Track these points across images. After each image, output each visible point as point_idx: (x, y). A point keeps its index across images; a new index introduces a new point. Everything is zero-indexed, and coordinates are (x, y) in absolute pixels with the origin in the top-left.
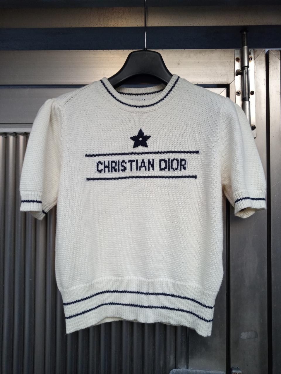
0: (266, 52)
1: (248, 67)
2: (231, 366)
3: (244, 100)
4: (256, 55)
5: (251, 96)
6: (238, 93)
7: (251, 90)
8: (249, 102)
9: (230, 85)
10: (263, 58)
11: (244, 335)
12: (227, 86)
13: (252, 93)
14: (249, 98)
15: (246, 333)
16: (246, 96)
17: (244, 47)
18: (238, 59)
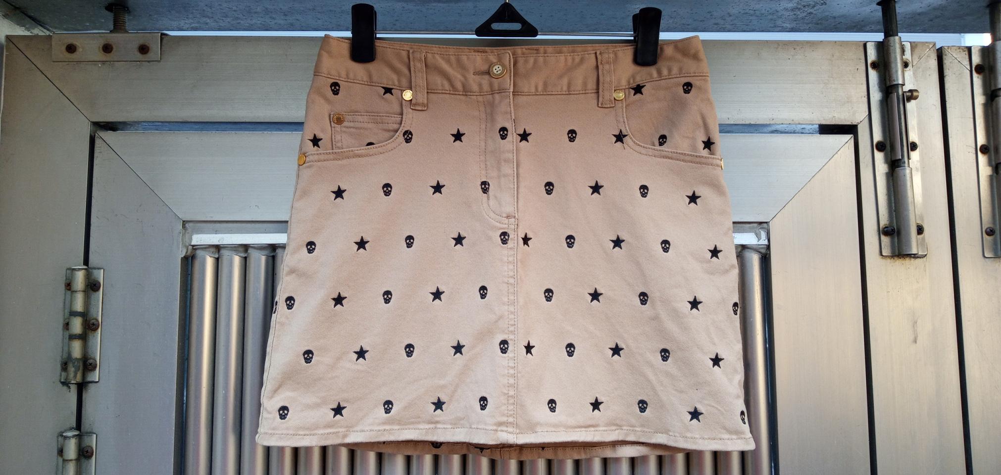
0: (938, 47)
1: (901, 85)
3: (892, 164)
4: (916, 57)
5: (911, 153)
6: (881, 147)
7: (911, 140)
8: (911, 169)
9: (858, 126)
10: (934, 63)
12: (850, 129)
13: (914, 146)
14: (909, 158)
16: (903, 156)
17: (892, 38)
18: (874, 65)
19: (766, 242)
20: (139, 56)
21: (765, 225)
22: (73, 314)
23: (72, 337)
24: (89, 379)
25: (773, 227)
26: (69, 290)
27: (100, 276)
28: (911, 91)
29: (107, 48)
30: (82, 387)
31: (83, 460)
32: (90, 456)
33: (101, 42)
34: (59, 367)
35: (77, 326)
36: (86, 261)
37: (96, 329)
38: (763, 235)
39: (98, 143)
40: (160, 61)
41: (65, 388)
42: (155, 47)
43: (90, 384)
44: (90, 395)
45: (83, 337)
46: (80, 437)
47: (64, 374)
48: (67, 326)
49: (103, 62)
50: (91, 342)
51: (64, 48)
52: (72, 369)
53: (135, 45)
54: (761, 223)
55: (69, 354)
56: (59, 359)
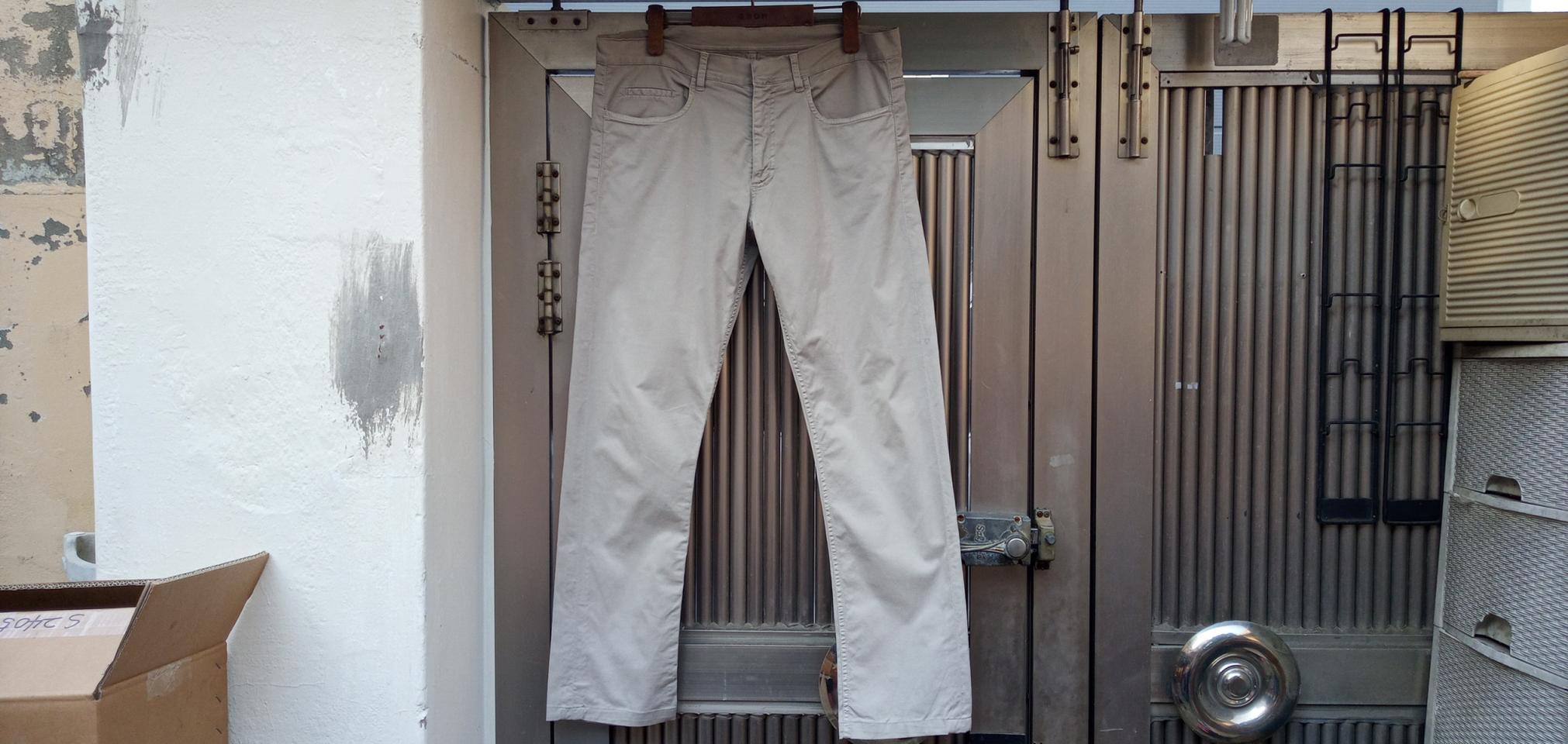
0: (1099, 17)
1: (1069, 43)
2: (1035, 508)
3: (1060, 96)
4: (1082, 23)
5: (1072, 89)
6: (1053, 85)
7: (1072, 80)
8: (1070, 100)
9: (1040, 73)
10: (1094, 27)
11: (1055, 462)
12: (1034, 74)
13: (1075, 84)
14: (1069, 93)
15: (1059, 456)
16: (1064, 90)
17: (1064, 11)
18: (1053, 29)
19: (973, 148)
20: (575, 27)
21: (973, 137)
22: (545, 190)
23: (545, 204)
24: (555, 231)
25: (978, 138)
26: (541, 176)
27: (557, 167)
28: (1075, 47)
29: (554, 21)
30: (551, 235)
31: (555, 280)
32: (558, 277)
33: (551, 17)
34: (536, 223)
35: (547, 197)
36: (548, 158)
37: (557, 201)
38: (971, 143)
39: (551, 83)
40: (587, 30)
41: (541, 236)
42: (584, 20)
43: (556, 234)
44: (557, 240)
45: (550, 204)
46: (552, 264)
47: (539, 228)
48: (540, 198)
49: (552, 30)
50: (555, 208)
51: (526, 21)
52: (547, 224)
53: (571, 18)
54: (970, 136)
55: (545, 215)
56: (536, 219)
